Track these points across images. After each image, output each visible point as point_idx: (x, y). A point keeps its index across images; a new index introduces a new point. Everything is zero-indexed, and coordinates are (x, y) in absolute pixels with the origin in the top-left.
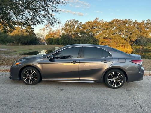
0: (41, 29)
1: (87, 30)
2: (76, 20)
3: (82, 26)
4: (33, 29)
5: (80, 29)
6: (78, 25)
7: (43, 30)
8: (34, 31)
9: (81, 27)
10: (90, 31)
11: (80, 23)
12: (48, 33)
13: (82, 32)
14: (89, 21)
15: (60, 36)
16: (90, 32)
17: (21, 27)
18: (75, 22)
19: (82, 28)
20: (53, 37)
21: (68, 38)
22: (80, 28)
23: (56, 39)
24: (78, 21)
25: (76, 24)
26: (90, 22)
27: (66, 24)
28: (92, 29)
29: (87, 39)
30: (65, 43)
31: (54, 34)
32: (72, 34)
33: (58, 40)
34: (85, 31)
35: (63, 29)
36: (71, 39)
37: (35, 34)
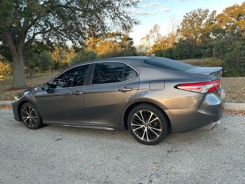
0: (143, 38)
1: (228, 24)
2: (204, 9)
3: (217, 17)
4: (132, 39)
5: (213, 25)
6: (208, 18)
7: (148, 39)
8: (133, 42)
9: (215, 20)
10: (233, 25)
11: (213, 13)
12: (156, 42)
13: (217, 31)
14: (232, 6)
15: (175, 44)
16: (234, 28)
17: (114, 40)
18: (202, 14)
19: (216, 23)
20: (162, 48)
21: (189, 46)
22: (212, 23)
23: (167, 51)
24: (207, 11)
25: (205, 16)
26: (233, 8)
27: (185, 21)
28: (238, 20)
29: (228, 42)
30: (184, 56)
31: (165, 42)
32: (196, 37)
33: (171, 52)
34: (224, 27)
35: (178, 31)
36: (194, 47)
37: (134, 48)
